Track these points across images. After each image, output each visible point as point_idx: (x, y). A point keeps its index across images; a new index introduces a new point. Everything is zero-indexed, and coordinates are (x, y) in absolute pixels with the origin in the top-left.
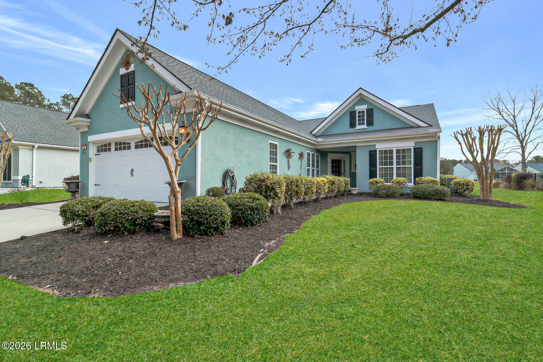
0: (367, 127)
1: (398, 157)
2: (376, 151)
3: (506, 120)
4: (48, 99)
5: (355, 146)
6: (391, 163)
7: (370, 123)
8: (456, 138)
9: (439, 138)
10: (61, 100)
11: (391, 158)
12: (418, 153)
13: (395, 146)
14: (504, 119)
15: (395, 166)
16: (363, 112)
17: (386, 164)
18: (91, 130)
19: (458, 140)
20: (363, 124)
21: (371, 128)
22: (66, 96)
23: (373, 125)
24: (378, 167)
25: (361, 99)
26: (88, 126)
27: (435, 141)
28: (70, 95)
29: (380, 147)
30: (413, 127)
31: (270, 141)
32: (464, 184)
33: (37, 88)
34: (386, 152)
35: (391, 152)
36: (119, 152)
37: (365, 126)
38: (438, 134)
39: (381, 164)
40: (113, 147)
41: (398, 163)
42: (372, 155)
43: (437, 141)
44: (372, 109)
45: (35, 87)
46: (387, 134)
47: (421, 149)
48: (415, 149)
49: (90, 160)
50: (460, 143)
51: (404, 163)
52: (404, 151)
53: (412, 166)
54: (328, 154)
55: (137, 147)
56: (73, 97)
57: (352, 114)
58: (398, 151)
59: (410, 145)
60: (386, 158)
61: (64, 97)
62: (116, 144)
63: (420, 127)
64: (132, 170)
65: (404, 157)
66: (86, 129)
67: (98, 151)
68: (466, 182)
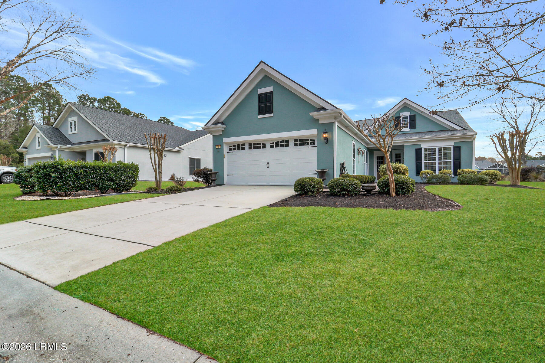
0: (410, 130)
1: (440, 154)
2: (421, 149)
3: (509, 123)
4: (65, 99)
5: (403, 146)
6: (435, 159)
7: (413, 126)
8: (492, 140)
9: (474, 139)
10: (78, 100)
11: (435, 154)
12: (457, 149)
13: (437, 145)
14: (507, 122)
15: (437, 161)
16: (407, 118)
17: (430, 159)
18: (226, 134)
19: (493, 141)
20: (407, 127)
21: (413, 131)
22: (83, 96)
23: (415, 128)
24: (423, 162)
25: (405, 107)
26: (223, 131)
27: (470, 141)
28: (87, 95)
29: (424, 146)
30: (450, 130)
31: (353, 142)
32: (493, 174)
33: (54, 88)
34: (430, 150)
35: (434, 150)
36: (253, 150)
37: (408, 129)
38: (474, 136)
39: (426, 159)
40: (247, 147)
41: (440, 159)
42: (418, 152)
43: (473, 141)
44: (414, 116)
45: (53, 87)
46: (431, 136)
47: (460, 147)
48: (454, 147)
49: (223, 156)
50: (494, 143)
51: (445, 158)
52: (445, 149)
53: (452, 161)
54: (374, 152)
55: (272, 146)
56: (89, 98)
57: (397, 119)
58: (440, 149)
59: (450, 144)
60: (430, 154)
61: (80, 97)
62: (250, 144)
63: (456, 130)
64: (268, 163)
65: (445, 154)
66: (221, 133)
67: (230, 149)
68: (494, 173)
